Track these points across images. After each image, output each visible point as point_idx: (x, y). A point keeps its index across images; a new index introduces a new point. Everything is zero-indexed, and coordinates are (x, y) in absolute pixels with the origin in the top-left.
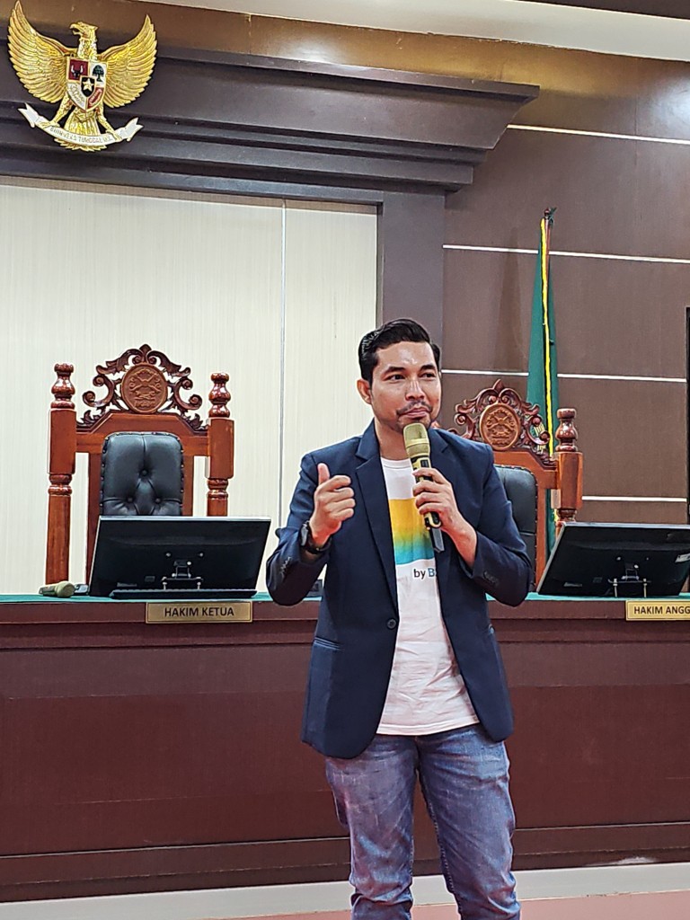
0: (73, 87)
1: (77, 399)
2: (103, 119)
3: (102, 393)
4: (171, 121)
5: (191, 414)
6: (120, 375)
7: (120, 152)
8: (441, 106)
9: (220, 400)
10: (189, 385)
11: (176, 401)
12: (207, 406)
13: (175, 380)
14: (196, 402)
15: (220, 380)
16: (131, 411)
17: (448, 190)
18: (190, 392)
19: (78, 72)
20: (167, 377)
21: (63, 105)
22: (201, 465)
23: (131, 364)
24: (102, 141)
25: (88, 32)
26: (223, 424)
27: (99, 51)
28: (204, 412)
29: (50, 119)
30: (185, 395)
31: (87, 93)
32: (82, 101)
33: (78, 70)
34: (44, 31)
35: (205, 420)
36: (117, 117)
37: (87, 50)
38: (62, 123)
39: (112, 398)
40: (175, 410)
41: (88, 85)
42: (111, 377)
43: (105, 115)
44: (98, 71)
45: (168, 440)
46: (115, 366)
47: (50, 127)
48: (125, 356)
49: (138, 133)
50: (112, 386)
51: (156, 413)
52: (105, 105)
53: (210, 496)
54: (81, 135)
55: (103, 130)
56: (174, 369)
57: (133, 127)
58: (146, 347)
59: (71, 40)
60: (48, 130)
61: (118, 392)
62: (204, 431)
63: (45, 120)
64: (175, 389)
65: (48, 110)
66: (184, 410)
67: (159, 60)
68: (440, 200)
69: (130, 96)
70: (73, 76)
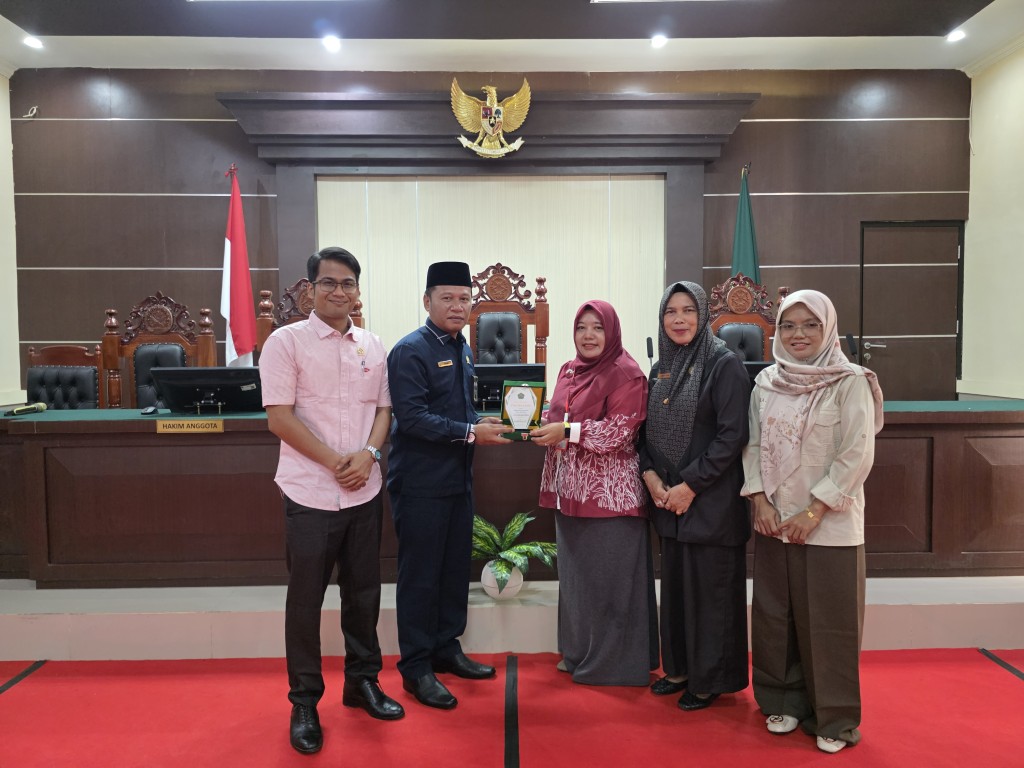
0: (485, 123)
2: (502, 139)
4: (541, 137)
5: (525, 301)
6: (485, 281)
7: (514, 157)
8: (698, 111)
9: (541, 293)
10: (523, 285)
11: (517, 294)
12: (534, 298)
13: (516, 282)
14: (528, 294)
15: (541, 281)
16: (492, 301)
17: (708, 163)
18: (525, 289)
19: (487, 114)
20: (511, 280)
21: (481, 134)
22: (531, 330)
23: (491, 274)
24: (501, 152)
25: (492, 91)
26: (543, 305)
27: (499, 101)
28: (532, 300)
29: (473, 142)
30: (522, 291)
31: (492, 125)
32: (489, 130)
33: (487, 113)
34: (469, 93)
35: (533, 305)
36: (510, 138)
37: (492, 101)
38: (480, 144)
39: (481, 294)
40: (517, 300)
41: (492, 120)
42: (481, 282)
43: (504, 136)
44: (498, 112)
45: (512, 316)
46: (482, 276)
47: (474, 146)
48: (488, 270)
49: (522, 146)
50: (481, 287)
51: (506, 301)
52: (504, 132)
53: (537, 347)
54: (491, 149)
55: (502, 145)
56: (515, 276)
57: (517, 144)
58: (499, 264)
59: (483, 97)
60: (473, 148)
61: (484, 290)
62: (533, 311)
63: (470, 143)
64: (516, 287)
65: (472, 137)
66: (521, 299)
67: (533, 103)
68: (701, 168)
69: (517, 125)
70: (485, 116)
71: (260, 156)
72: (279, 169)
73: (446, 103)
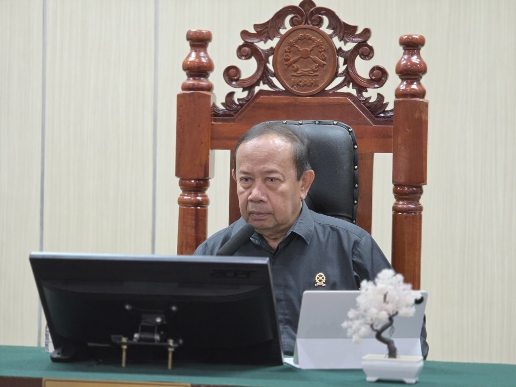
1: (216, 78)
3: (248, 68)
5: (371, 94)
6: (273, 43)
9: (411, 74)
10: (367, 54)
11: (350, 78)
12: (393, 85)
13: (349, 46)
14: (379, 76)
15: (412, 45)
16: (287, 92)
18: (371, 63)
20: (337, 43)
23: (288, 26)
26: (415, 104)
30: (363, 68)
39: (263, 75)
42: (263, 46)
45: (336, 131)
46: (266, 30)
48: (280, 16)
50: (262, 59)
51: (323, 92)
53: (396, 210)
56: (345, 31)
58: (308, 3)
61: (270, 66)
62: (388, 120)
64: (350, 59)
66: (361, 89)
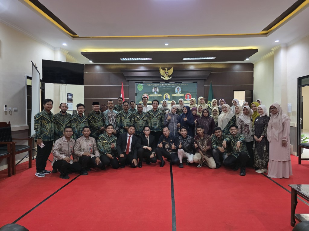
0: (165, 74)
4: (175, 76)
7: (170, 80)
24: (168, 79)
25: (166, 69)
32: (166, 75)
34: (163, 69)
37: (167, 71)
47: (163, 78)
49: (172, 78)
54: (166, 78)
57: (171, 77)
65: (163, 76)
67: (173, 70)
68: (204, 81)
69: (171, 74)
70: (165, 73)
71: (127, 79)
72: (129, 81)
73: (159, 71)
